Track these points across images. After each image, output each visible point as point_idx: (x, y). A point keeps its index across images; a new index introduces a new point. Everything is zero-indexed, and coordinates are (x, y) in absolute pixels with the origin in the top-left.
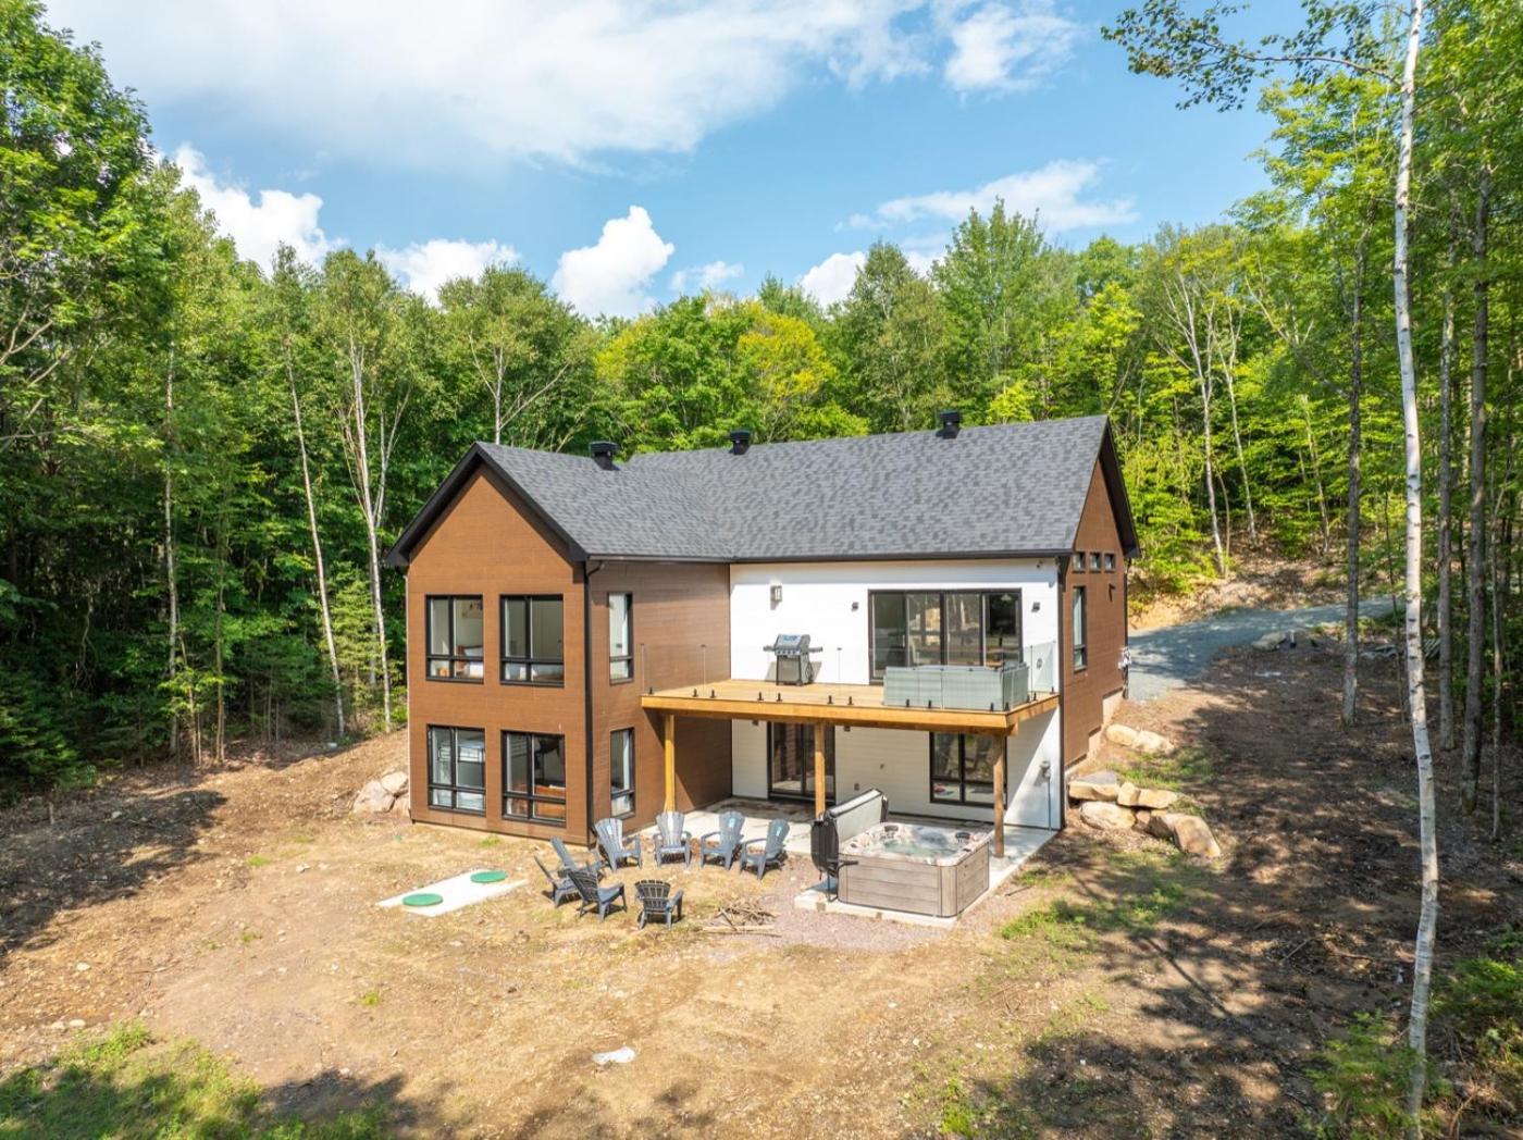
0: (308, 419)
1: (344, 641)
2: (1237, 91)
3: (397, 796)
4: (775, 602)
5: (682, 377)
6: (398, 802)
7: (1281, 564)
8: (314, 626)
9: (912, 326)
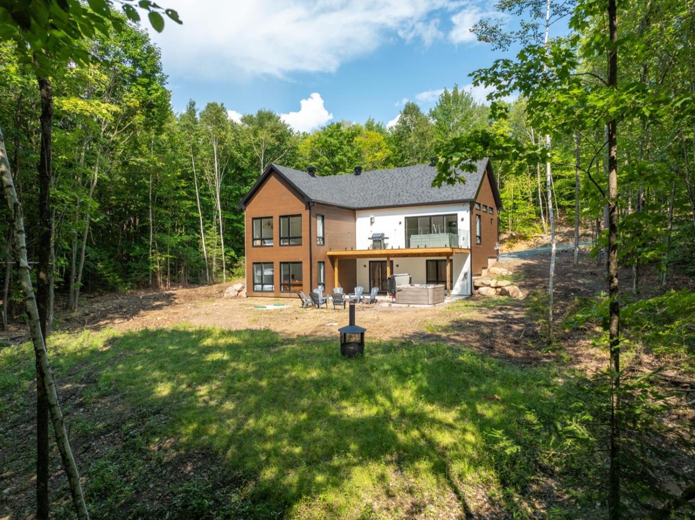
0: (197, 165)
1: (209, 248)
2: (507, 46)
3: (239, 291)
4: (372, 223)
5: (332, 154)
6: (240, 294)
7: (569, 229)
8: (198, 244)
9: (422, 134)
